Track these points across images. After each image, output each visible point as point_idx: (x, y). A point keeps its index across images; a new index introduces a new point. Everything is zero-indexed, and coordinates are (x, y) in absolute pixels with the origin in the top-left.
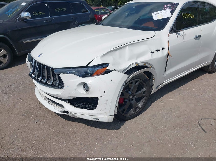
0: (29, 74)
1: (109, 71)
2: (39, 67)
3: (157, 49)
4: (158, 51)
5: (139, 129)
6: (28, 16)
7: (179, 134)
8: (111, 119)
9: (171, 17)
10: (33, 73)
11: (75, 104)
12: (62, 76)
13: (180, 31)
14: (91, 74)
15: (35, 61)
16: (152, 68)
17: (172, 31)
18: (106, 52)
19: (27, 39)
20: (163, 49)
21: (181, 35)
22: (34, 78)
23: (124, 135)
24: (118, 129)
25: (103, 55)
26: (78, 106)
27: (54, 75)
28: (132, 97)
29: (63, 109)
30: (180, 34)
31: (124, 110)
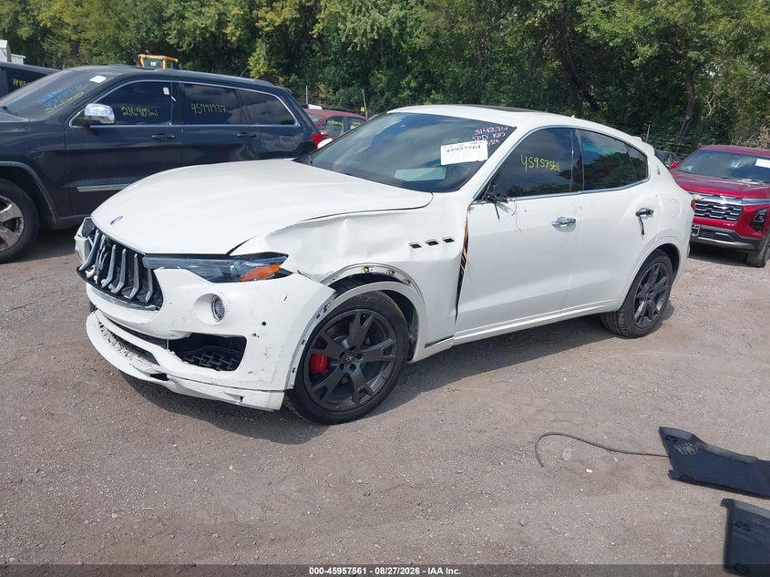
0: (78, 268)
1: (282, 274)
2: (108, 250)
3: (432, 239)
4: (434, 243)
5: (357, 446)
6: (104, 115)
7: (461, 469)
8: (276, 401)
9: (485, 161)
10: (89, 267)
11: (187, 356)
12: (159, 273)
13: (506, 201)
14: (238, 276)
15: (101, 233)
16: (411, 287)
17: (483, 197)
18: (284, 226)
19: (92, 181)
20: (449, 240)
21: (511, 212)
22: (91, 280)
23: (311, 456)
24: (302, 442)
25: (273, 231)
26: (196, 363)
27: (143, 271)
28: (351, 358)
29: (155, 366)
30: (506, 209)
31: (325, 389)
